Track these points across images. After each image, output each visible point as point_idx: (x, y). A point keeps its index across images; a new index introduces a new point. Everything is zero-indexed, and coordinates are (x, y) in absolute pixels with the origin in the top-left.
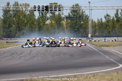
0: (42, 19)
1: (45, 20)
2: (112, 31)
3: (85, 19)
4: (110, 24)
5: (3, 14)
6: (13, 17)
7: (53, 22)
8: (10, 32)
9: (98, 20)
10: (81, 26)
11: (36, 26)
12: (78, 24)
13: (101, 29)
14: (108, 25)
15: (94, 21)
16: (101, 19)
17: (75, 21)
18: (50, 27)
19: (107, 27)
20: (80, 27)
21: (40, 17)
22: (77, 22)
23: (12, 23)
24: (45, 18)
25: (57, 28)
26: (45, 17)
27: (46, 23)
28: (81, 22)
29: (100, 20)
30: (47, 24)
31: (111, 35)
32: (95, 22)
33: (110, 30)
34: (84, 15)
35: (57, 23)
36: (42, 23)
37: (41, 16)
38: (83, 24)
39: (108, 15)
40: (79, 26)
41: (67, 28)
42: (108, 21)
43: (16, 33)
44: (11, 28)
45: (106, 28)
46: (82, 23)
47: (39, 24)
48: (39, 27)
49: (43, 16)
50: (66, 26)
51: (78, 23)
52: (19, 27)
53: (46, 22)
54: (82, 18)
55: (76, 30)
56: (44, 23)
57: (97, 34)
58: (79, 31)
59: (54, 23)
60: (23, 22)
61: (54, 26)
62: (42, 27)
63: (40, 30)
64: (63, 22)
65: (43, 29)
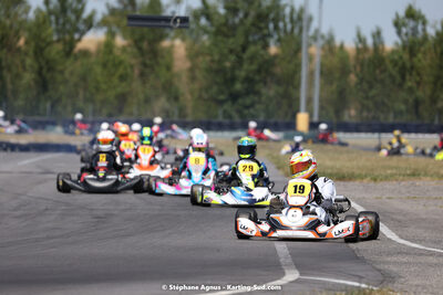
0: (57, 23)
1: (77, 30)
2: (434, 100)
3: (292, 29)
4: (424, 61)
7: (120, 41)
9: (361, 39)
10: (266, 67)
11: (23, 61)
12: (252, 59)
13: (371, 87)
14: (412, 68)
15: (337, 42)
16: (377, 35)
17: (235, 42)
18: (98, 69)
19: (408, 77)
20: (259, 71)
21: (50, 13)
22: (244, 49)
24: (78, 17)
25: (142, 75)
26: (78, 13)
27: (80, 46)
28: (266, 46)
29: (370, 42)
30: (85, 53)
31: (427, 121)
32: (342, 47)
33: (423, 93)
34: (287, 11)
35: (140, 49)
36: (59, 47)
37: (52, 6)
38: (276, 56)
39: (411, 14)
40: (254, 67)
41: (193, 79)
42: (411, 47)
45: (401, 86)
46: (273, 49)
47: (39, 52)
48: (41, 68)
49: (63, 8)
50: (188, 64)
51: (252, 49)
53: (79, 40)
54: (276, 27)
55: (238, 86)
56: (71, 44)
57: (351, 114)
58: (258, 93)
59: (124, 49)
61: (121, 63)
62: (60, 67)
63: (43, 85)
64: (172, 46)
65: (59, 78)
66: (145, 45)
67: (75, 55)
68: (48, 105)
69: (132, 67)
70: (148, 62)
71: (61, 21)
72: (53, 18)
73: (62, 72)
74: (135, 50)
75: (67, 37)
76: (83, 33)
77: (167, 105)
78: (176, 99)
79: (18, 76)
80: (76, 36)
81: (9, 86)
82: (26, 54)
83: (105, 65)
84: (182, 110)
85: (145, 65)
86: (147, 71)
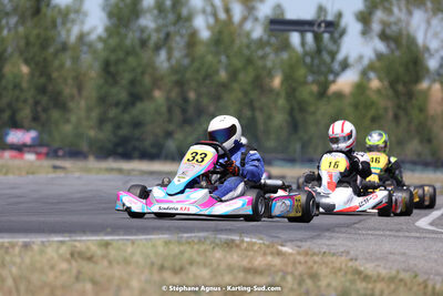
0: (313, 65)
5: (107, 29)
6: (157, 48)
7: (375, 83)
8: (137, 124)
21: (306, 54)
23: (147, 80)
24: (332, 59)
25: (396, 117)
26: (333, 55)
27: (333, 88)
30: (339, 95)
35: (396, 92)
36: (315, 88)
43: (169, 134)
44: (139, 106)
47: (292, 93)
49: (319, 50)
52: (186, 100)
53: (334, 82)
56: (324, 86)
59: (379, 91)
60: (207, 76)
61: (373, 103)
62: (312, 109)
63: (294, 126)
64: (429, 89)
65: (311, 119)
66: (400, 88)
67: (329, 98)
68: (298, 146)
69: (386, 109)
70: (403, 104)
71: (316, 62)
72: (308, 60)
73: (314, 113)
74: (390, 93)
75: (322, 78)
76: (337, 75)
77: (419, 148)
78: (429, 141)
79: (269, 118)
80: (331, 77)
81: (261, 127)
82: (278, 94)
83: (356, 106)
84: (434, 153)
85: (399, 107)
86: (401, 113)
